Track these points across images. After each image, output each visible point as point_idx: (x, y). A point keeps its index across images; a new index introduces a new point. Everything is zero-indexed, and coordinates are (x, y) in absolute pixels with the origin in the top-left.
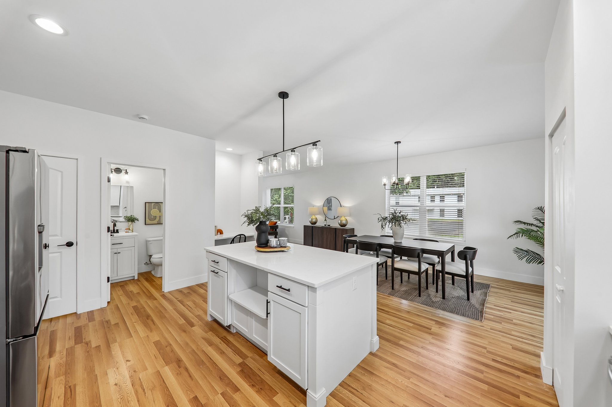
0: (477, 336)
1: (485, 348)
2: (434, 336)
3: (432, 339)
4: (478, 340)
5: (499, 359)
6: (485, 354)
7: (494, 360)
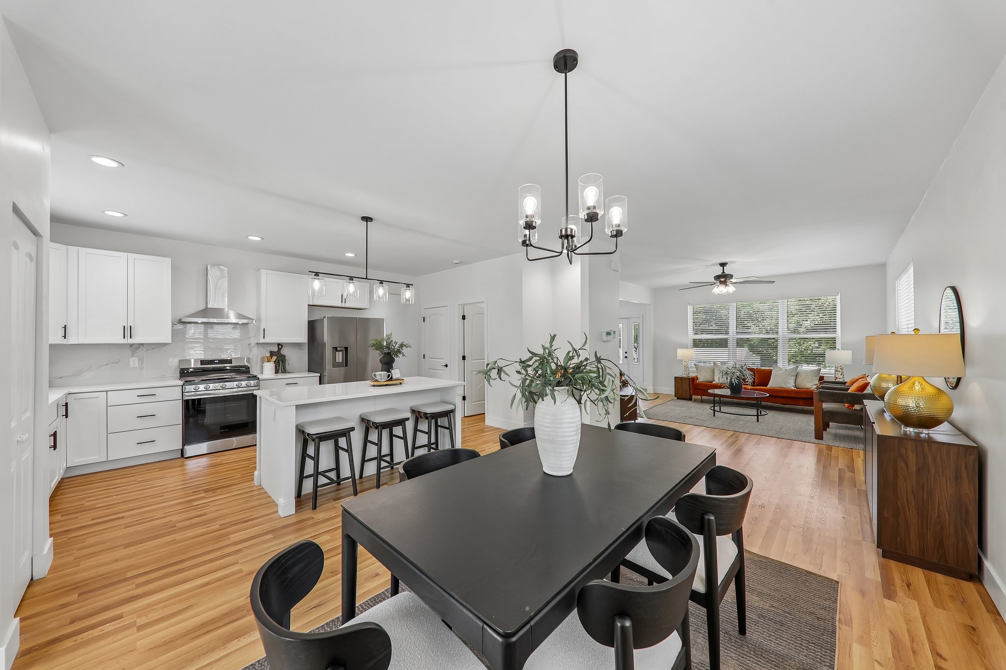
0: (166, 643)
1: (140, 628)
2: (242, 574)
3: (241, 569)
4: (160, 634)
5: (109, 627)
6: (138, 617)
7: (120, 617)
